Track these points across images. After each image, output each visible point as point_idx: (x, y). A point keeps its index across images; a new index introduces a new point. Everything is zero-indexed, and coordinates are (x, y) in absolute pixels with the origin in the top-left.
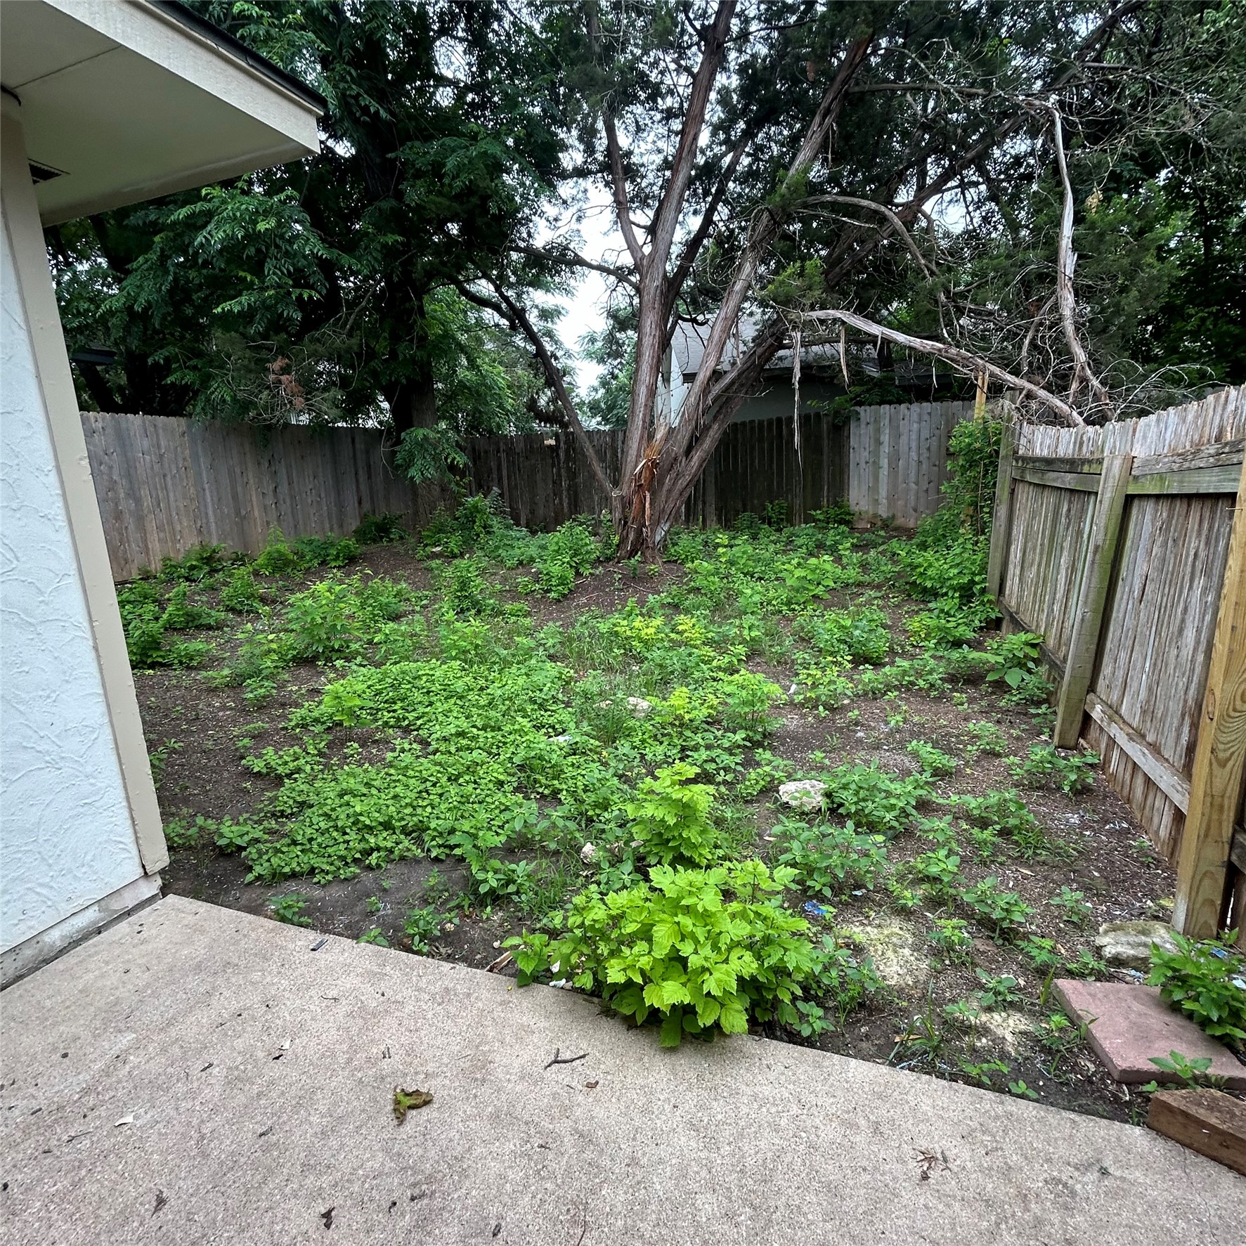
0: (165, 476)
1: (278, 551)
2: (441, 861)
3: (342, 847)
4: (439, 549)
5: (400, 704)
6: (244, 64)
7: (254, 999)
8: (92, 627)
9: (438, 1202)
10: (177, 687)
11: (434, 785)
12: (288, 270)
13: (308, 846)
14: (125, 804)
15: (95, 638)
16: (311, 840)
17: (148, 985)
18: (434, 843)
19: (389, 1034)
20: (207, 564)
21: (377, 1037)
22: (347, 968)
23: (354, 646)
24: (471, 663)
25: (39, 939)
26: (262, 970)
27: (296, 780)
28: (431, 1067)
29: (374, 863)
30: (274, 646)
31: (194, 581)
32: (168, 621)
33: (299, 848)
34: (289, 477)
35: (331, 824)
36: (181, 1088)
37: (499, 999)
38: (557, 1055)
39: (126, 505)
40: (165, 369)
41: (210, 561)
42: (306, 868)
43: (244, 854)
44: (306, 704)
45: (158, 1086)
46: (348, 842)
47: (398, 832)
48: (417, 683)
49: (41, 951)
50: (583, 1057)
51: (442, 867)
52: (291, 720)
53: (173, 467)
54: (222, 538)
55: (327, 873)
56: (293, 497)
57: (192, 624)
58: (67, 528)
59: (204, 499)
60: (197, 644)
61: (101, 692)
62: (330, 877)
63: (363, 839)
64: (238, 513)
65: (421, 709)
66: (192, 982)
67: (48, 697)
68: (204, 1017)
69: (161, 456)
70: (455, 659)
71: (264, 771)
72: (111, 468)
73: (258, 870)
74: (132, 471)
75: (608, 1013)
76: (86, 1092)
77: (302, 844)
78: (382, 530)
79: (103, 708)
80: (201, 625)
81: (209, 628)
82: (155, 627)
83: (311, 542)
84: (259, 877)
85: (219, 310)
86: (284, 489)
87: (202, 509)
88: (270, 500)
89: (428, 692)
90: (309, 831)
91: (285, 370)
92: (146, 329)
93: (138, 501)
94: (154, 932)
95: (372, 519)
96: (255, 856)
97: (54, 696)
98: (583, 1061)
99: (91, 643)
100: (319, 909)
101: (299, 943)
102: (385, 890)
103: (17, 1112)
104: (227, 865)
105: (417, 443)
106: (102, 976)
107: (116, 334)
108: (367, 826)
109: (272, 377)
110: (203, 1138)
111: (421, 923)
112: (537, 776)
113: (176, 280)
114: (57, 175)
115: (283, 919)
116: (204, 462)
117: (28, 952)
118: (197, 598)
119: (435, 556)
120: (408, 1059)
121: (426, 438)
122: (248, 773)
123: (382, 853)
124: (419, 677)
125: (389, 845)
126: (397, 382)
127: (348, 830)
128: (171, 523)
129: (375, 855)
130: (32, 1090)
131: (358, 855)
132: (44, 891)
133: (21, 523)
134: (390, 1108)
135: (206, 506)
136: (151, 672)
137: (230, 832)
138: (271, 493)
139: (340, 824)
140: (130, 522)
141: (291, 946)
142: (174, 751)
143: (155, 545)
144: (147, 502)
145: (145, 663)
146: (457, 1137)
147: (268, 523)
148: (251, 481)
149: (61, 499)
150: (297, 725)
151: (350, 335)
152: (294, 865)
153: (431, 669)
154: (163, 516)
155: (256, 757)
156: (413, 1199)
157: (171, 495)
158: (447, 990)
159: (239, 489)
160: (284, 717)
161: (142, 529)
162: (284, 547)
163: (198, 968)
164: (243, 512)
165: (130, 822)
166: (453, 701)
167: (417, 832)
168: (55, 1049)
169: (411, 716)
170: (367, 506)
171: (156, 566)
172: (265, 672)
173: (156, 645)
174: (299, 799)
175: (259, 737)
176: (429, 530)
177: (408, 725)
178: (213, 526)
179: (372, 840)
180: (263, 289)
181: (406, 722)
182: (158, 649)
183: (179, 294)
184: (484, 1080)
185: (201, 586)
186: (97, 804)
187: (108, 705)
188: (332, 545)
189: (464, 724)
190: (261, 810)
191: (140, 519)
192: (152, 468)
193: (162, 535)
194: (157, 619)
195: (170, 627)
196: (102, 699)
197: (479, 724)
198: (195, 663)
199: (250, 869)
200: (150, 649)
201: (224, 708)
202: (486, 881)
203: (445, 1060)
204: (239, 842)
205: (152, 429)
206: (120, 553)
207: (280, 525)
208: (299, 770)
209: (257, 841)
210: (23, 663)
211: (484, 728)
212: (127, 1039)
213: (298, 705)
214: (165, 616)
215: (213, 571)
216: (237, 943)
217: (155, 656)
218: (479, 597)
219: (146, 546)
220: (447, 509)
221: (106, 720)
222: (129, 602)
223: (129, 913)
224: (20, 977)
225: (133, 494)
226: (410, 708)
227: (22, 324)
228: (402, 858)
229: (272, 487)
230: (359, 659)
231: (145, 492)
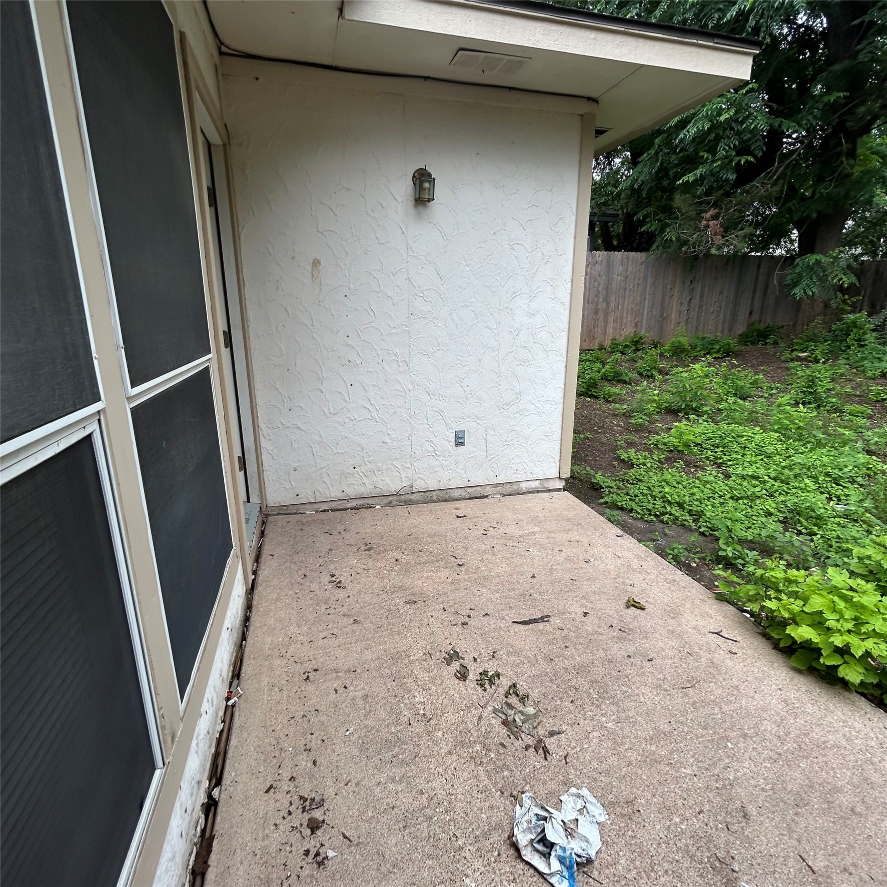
0: (626, 289)
1: (680, 342)
2: (706, 536)
3: (651, 505)
4: (805, 354)
5: (721, 449)
6: (711, 44)
7: (585, 541)
8: (567, 356)
9: (630, 637)
10: (599, 410)
11: (720, 497)
12: (734, 145)
13: (634, 498)
14: (560, 442)
15: (567, 362)
16: (636, 496)
17: (548, 517)
18: (705, 524)
19: (637, 579)
20: (635, 345)
21: (631, 578)
22: (629, 549)
23: (706, 409)
24: (789, 438)
25: (518, 483)
26: (593, 533)
27: (641, 468)
28: (650, 600)
29: (665, 519)
30: (656, 398)
31: (625, 354)
32: (604, 374)
33: (629, 497)
34: (702, 293)
35: (650, 492)
36: (550, 552)
37: (701, 597)
38: (720, 632)
39: (602, 306)
40: (642, 223)
41: (637, 344)
42: (629, 507)
43: (602, 490)
44: (663, 434)
45: (543, 547)
46: (655, 504)
47: (685, 511)
48: (739, 440)
49: (518, 489)
50: (736, 641)
51: (705, 538)
52: (650, 440)
53: (632, 283)
54: (649, 330)
55: (639, 514)
56: (700, 307)
57: (616, 378)
58: (568, 309)
59: (644, 306)
60: (616, 390)
61: (563, 387)
62: (639, 516)
63: (664, 507)
64: (661, 315)
65: (735, 456)
66: (565, 523)
67: (545, 384)
68: (565, 536)
69: (627, 277)
70: (776, 431)
71: (626, 459)
72: (599, 284)
73: (606, 499)
74: (609, 287)
75: (766, 636)
76: (521, 537)
77: (631, 496)
78: (763, 335)
79: (562, 394)
80: (621, 380)
81: (625, 382)
82: (597, 376)
83: (704, 338)
84: (606, 503)
85: (681, 181)
86: (696, 301)
87: (641, 311)
88: (684, 308)
89: (745, 448)
90: (637, 491)
91: (715, 217)
92: (638, 197)
93: (608, 304)
94: (556, 501)
95: (757, 326)
96: (607, 493)
97: (546, 384)
98: (734, 642)
99: (565, 364)
100: (628, 527)
101: (612, 531)
102: (666, 534)
103: (500, 531)
104: (594, 493)
105: (808, 266)
106: (535, 507)
107: (623, 202)
108: (669, 501)
109: (704, 223)
110: (552, 569)
111: (676, 551)
112: (801, 519)
113: (662, 164)
114: (606, 131)
115: (609, 520)
116: (650, 281)
117: (515, 487)
118: (623, 364)
119: (799, 359)
120: (641, 592)
121: (818, 262)
122: (618, 458)
123: (672, 517)
124: (742, 437)
125: (677, 514)
126: (808, 217)
127: (657, 499)
128: (621, 318)
129: (667, 516)
130: (506, 528)
131: (658, 513)
132: (525, 465)
133: (553, 305)
134: (625, 601)
135: (643, 309)
136: (589, 399)
137: (599, 478)
138: (686, 303)
139: (654, 493)
140: (601, 315)
141: (608, 530)
142: (588, 438)
143: (610, 331)
144: (613, 304)
145: (587, 394)
146: (650, 626)
147: (679, 323)
148: (676, 295)
149: (569, 295)
150: (652, 444)
151: (774, 184)
152: (624, 503)
153: (753, 433)
154: (618, 314)
155: (625, 452)
156: (620, 630)
157: (626, 302)
158: (675, 580)
159: (667, 299)
160: (647, 438)
161: (606, 320)
162: (684, 341)
163: (568, 520)
164: (665, 315)
165: (559, 451)
166: (760, 457)
167: (697, 516)
168: (515, 521)
169: (725, 458)
170: (756, 317)
171: (607, 343)
172: (646, 411)
173: (595, 385)
174: (638, 477)
175: (630, 444)
176: (801, 338)
177: (721, 463)
178: (645, 322)
179: (669, 508)
180: (714, 161)
181: (721, 461)
182: (596, 388)
183: (663, 172)
184: (674, 618)
185: (628, 357)
186: (550, 437)
187: (564, 394)
188: (718, 342)
189: (762, 471)
190: (618, 476)
191: (607, 314)
192: (620, 284)
193: (615, 324)
194: (599, 372)
195: (605, 378)
196: (562, 391)
197: (772, 475)
198: (611, 399)
199: (603, 498)
200: (591, 387)
201: (618, 425)
202: (725, 550)
203: (659, 602)
204: (601, 484)
205: (626, 260)
206: (592, 333)
207: (686, 325)
208: (644, 464)
209: (611, 487)
210: (540, 367)
211: (775, 479)
212: (537, 529)
213: (658, 434)
214: (603, 370)
215: (637, 350)
216: (587, 519)
217: (593, 391)
218: (823, 395)
219: (605, 330)
220: (824, 322)
221: (562, 401)
222: (589, 361)
223: (550, 491)
224: (510, 495)
225: (607, 300)
226: (727, 454)
227: (575, 213)
228: (683, 525)
229: (688, 299)
230: (706, 416)
231: (613, 299)
